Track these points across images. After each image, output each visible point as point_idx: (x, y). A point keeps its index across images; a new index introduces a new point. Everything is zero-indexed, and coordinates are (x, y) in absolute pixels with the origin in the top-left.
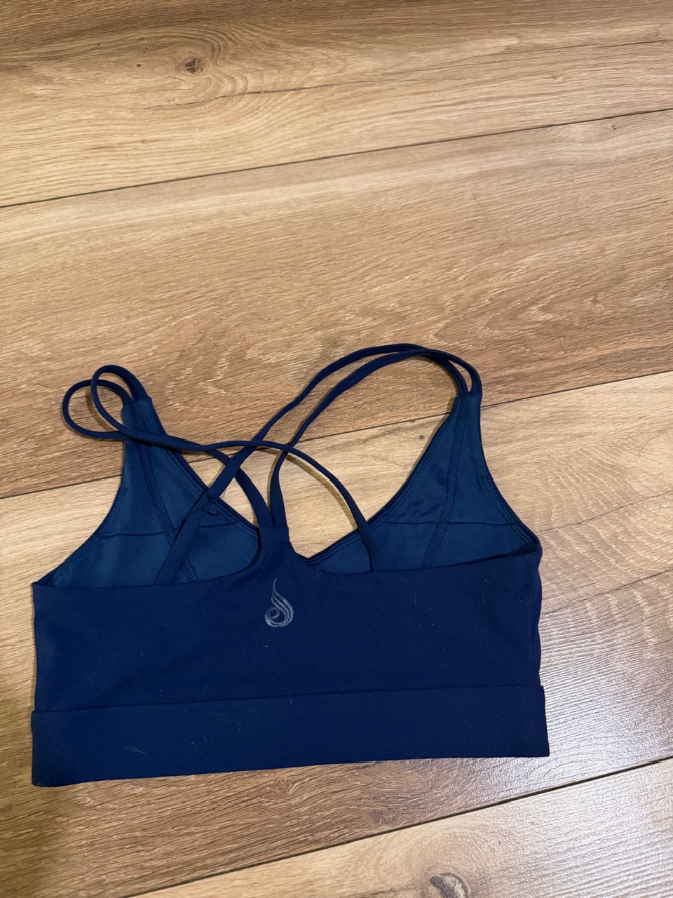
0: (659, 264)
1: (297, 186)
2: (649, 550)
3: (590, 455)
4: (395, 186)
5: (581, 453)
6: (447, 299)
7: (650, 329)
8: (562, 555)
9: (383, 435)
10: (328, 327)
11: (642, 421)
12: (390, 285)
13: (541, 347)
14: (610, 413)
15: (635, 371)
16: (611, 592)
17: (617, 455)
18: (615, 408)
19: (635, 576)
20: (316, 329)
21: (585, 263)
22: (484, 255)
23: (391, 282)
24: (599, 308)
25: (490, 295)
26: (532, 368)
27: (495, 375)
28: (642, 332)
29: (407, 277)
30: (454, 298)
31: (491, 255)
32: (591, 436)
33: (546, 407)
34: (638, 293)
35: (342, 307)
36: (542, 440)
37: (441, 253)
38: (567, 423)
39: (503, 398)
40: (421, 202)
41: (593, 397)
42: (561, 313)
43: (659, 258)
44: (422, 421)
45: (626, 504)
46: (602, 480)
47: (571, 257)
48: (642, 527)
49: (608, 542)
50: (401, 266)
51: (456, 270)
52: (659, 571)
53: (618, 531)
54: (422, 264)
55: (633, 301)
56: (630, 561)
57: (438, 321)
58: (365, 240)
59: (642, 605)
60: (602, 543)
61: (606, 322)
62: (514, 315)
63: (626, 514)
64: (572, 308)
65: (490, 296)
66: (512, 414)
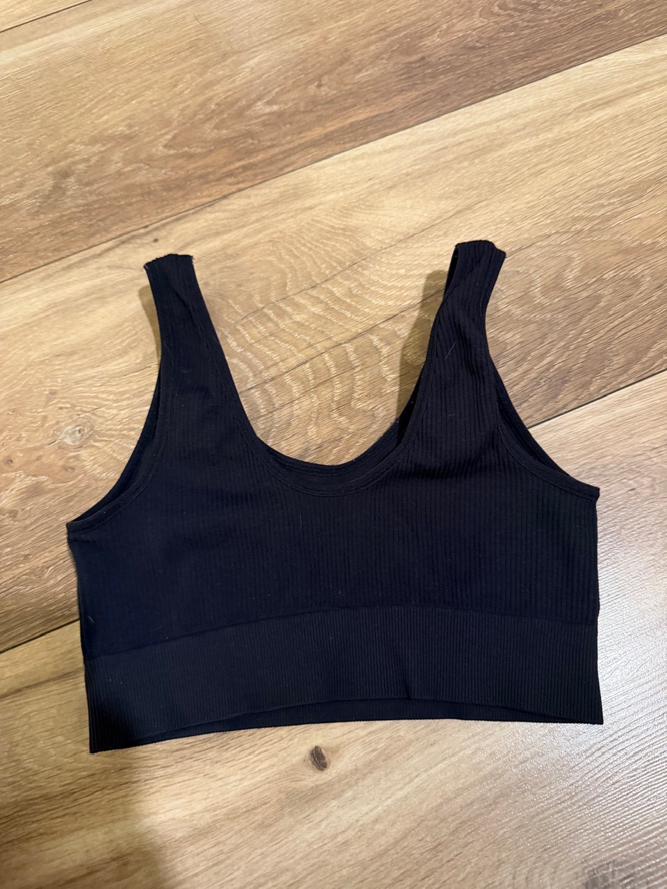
0: (382, 39)
1: (23, 46)
2: (383, 297)
3: (321, 223)
4: (118, 25)
5: (313, 223)
6: (174, 113)
7: (376, 98)
8: (298, 318)
9: (117, 246)
10: (59, 162)
11: (371, 182)
12: (117, 112)
13: (268, 137)
14: (339, 181)
15: (362, 139)
16: (349, 341)
17: (347, 217)
18: (344, 176)
19: (371, 322)
20: (47, 166)
21: (308, 54)
22: (208, 67)
23: (119, 109)
24: (324, 91)
25: (217, 100)
26: (261, 157)
27: (225, 170)
28: (368, 103)
29: (134, 102)
30: (180, 110)
31: (215, 65)
32: (322, 207)
33: (275, 188)
34: (362, 69)
35: (72, 141)
36: (274, 219)
37: (166, 74)
38: (297, 199)
39: (234, 188)
40: (144, 34)
41: (322, 171)
42: (286, 103)
43: (383, 34)
44: (155, 225)
45: (359, 260)
46: (333, 243)
47: (294, 51)
48: (376, 277)
49: (343, 298)
50: (127, 94)
51: (181, 86)
52: (395, 313)
53: (352, 286)
54: (148, 88)
55: (358, 77)
56: (367, 310)
57: (166, 133)
58: (92, 78)
59: (379, 347)
60: (337, 300)
61: (332, 101)
62: (240, 114)
63: (360, 269)
64: (297, 96)
65: (216, 102)
66: (243, 202)
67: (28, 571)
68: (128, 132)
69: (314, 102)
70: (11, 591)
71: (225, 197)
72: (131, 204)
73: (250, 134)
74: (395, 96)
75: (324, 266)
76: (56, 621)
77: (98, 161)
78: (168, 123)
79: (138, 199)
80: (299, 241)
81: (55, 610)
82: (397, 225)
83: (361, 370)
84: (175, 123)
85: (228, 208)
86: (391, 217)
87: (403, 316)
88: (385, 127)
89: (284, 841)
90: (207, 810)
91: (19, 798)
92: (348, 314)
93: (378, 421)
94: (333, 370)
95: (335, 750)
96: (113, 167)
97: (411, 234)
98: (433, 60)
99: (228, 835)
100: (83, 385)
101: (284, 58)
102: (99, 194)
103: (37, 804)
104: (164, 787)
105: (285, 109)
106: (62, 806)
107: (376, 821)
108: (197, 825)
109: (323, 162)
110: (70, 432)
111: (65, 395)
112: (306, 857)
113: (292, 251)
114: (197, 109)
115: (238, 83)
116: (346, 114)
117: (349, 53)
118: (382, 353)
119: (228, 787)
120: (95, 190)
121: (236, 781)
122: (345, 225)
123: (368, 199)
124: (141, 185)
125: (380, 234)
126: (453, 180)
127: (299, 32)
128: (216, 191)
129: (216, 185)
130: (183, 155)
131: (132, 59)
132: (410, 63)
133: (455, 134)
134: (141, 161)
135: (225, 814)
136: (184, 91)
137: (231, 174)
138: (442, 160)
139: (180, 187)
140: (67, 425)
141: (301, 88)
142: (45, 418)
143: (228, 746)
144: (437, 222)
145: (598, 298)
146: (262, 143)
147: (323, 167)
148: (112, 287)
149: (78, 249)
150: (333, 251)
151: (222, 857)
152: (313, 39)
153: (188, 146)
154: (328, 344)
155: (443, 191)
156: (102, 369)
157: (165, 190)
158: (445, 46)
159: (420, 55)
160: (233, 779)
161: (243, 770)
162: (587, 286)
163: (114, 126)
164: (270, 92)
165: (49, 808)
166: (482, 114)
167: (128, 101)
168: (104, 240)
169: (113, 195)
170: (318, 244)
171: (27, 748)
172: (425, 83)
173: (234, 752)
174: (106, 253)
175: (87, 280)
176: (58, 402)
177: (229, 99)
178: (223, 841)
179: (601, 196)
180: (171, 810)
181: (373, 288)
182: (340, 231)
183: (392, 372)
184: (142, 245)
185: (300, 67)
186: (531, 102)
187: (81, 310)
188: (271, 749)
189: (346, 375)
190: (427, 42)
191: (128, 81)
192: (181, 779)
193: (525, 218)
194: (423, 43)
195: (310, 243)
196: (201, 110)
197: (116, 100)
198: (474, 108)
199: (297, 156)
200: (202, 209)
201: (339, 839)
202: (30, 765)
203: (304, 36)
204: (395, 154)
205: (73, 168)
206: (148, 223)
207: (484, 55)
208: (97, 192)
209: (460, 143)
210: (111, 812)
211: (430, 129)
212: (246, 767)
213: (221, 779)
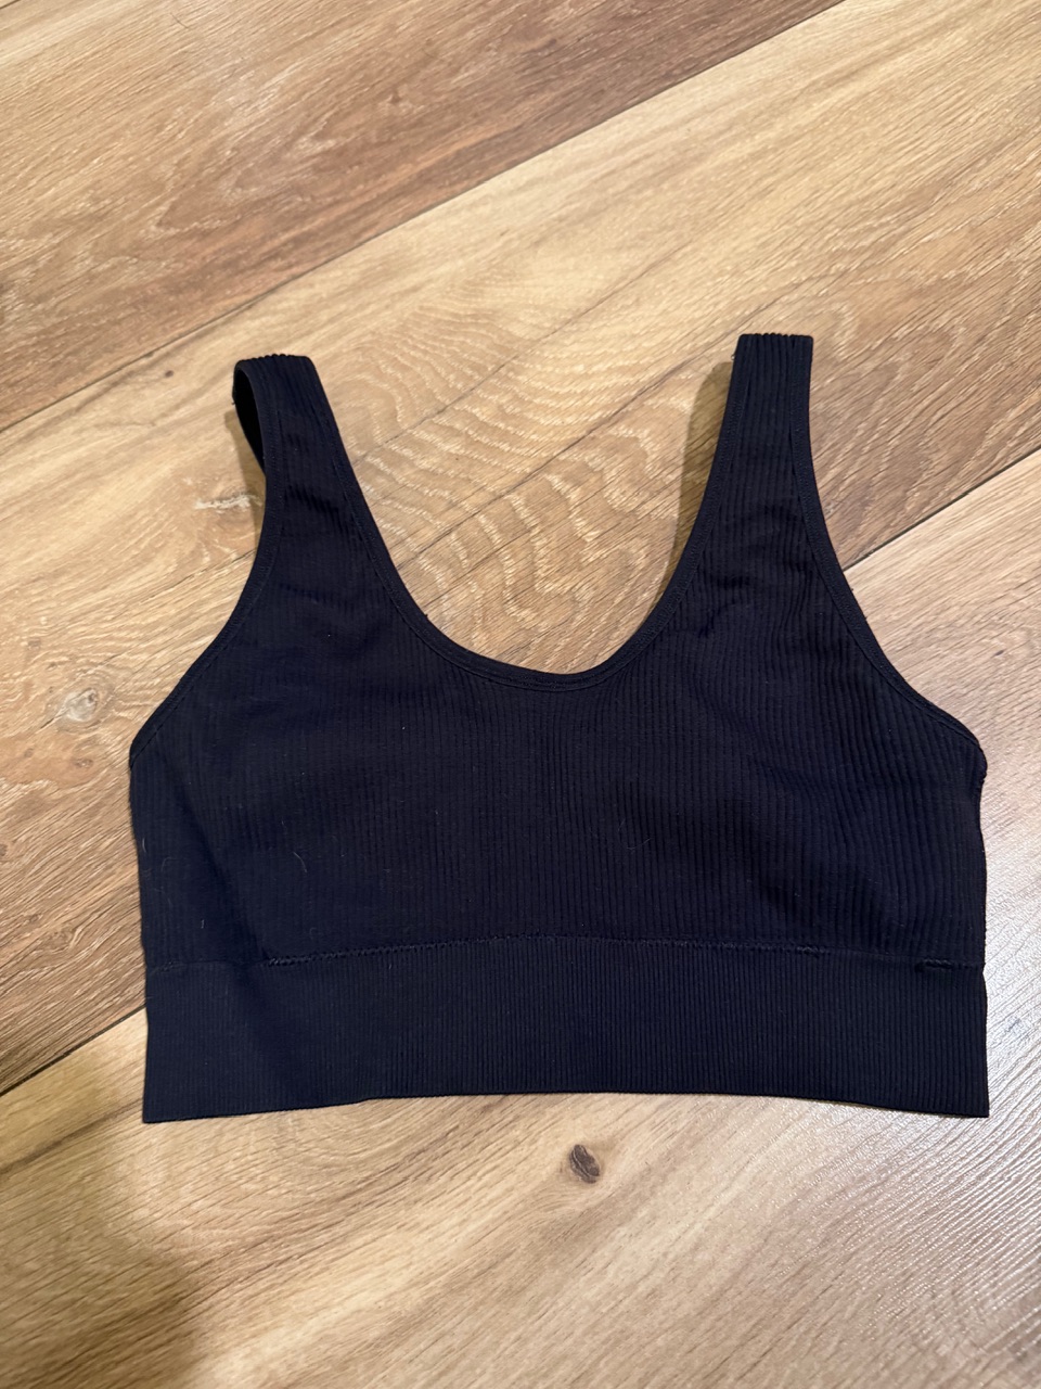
67: (39, 942)
68: (92, 209)
69: (392, 127)
70: (15, 980)
71: (272, 291)
72: (118, 322)
73: (298, 189)
74: (519, 102)
75: (452, 377)
76: (101, 1018)
77: (50, 261)
78: (158, 187)
79: (129, 312)
80: (405, 342)
81: (98, 1000)
82: (559, 298)
83: (542, 531)
84: (170, 186)
85: (280, 307)
86: (546, 287)
87: (593, 438)
88: (512, 152)
89: (551, 1311)
90: (413, 1284)
91: (85, 1327)
92: (505, 447)
93: (584, 607)
94: (496, 538)
95: (610, 1146)
96: (78, 267)
97: (583, 310)
98: (568, 42)
99: (455, 1320)
100: (83, 622)
101: (331, 66)
102: (61, 314)
103: (117, 1331)
104: (333, 1260)
105: (346, 145)
106: (163, 1326)
107: (696, 1248)
108: (400, 1312)
109: (422, 217)
110: (74, 702)
111: (56, 643)
112: (592, 1330)
113: (396, 359)
114: (203, 159)
115: (262, 112)
116: (445, 140)
117: (434, 47)
118: (571, 501)
119: (442, 1239)
120: (56, 306)
121: (453, 1227)
122: (475, 309)
123: (505, 264)
124: (130, 290)
125: (533, 316)
126: (634, 219)
127: (349, 22)
128: (256, 284)
129: (254, 274)
130: (190, 235)
131: (81, 94)
132: (534, 51)
133: (625, 149)
134: (123, 252)
135: (444, 1286)
136: (175, 136)
137: (274, 255)
138: (611, 191)
139: (195, 286)
140: (69, 691)
141: (365, 107)
142: (28, 686)
143: (430, 1172)
144: (621, 285)
145: (891, 370)
146: (318, 201)
147: (424, 224)
148: (108, 457)
149: (41, 405)
150: (463, 351)
151: (452, 1358)
152: (373, 31)
153: (198, 219)
154: (481, 498)
155: (621, 238)
156: (113, 592)
157: (171, 293)
158: (583, 19)
159: (548, 38)
160: (447, 1224)
161: (463, 1207)
162: (871, 353)
163: (68, 203)
164: (315, 120)
165: (141, 1334)
166: (660, 115)
167: (85, 162)
168: (82, 384)
169: (86, 312)
170: (437, 344)
171: (86, 1240)
172: (562, 78)
173: (443, 1179)
174: (90, 405)
175: (64, 453)
176: (47, 655)
177: (253, 139)
178: (449, 1331)
179: (865, 216)
180: (352, 1296)
181: (537, 401)
182: (469, 320)
183: (591, 527)
184: (148, 384)
185: (360, 76)
186: (732, 88)
187: (62, 503)
188: (503, 1163)
189: (518, 542)
190: (555, 15)
191: (79, 130)
192: (360, 1241)
193: (757, 263)
194: (549, 19)
195: (424, 344)
196: (210, 161)
197: (65, 161)
198: (647, 106)
199: (379, 214)
200: (237, 314)
201: (642, 1288)
202: (97, 1268)
203: (357, 28)
204: (537, 191)
205: (11, 277)
206: (151, 349)
207: (647, 27)
208: (58, 310)
209: (636, 162)
210: (250, 1319)
211: (583, 147)
212: (466, 1201)
213: (427, 1228)
